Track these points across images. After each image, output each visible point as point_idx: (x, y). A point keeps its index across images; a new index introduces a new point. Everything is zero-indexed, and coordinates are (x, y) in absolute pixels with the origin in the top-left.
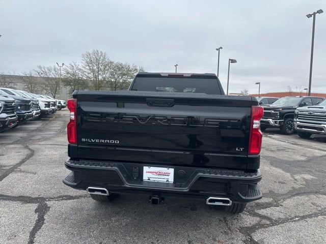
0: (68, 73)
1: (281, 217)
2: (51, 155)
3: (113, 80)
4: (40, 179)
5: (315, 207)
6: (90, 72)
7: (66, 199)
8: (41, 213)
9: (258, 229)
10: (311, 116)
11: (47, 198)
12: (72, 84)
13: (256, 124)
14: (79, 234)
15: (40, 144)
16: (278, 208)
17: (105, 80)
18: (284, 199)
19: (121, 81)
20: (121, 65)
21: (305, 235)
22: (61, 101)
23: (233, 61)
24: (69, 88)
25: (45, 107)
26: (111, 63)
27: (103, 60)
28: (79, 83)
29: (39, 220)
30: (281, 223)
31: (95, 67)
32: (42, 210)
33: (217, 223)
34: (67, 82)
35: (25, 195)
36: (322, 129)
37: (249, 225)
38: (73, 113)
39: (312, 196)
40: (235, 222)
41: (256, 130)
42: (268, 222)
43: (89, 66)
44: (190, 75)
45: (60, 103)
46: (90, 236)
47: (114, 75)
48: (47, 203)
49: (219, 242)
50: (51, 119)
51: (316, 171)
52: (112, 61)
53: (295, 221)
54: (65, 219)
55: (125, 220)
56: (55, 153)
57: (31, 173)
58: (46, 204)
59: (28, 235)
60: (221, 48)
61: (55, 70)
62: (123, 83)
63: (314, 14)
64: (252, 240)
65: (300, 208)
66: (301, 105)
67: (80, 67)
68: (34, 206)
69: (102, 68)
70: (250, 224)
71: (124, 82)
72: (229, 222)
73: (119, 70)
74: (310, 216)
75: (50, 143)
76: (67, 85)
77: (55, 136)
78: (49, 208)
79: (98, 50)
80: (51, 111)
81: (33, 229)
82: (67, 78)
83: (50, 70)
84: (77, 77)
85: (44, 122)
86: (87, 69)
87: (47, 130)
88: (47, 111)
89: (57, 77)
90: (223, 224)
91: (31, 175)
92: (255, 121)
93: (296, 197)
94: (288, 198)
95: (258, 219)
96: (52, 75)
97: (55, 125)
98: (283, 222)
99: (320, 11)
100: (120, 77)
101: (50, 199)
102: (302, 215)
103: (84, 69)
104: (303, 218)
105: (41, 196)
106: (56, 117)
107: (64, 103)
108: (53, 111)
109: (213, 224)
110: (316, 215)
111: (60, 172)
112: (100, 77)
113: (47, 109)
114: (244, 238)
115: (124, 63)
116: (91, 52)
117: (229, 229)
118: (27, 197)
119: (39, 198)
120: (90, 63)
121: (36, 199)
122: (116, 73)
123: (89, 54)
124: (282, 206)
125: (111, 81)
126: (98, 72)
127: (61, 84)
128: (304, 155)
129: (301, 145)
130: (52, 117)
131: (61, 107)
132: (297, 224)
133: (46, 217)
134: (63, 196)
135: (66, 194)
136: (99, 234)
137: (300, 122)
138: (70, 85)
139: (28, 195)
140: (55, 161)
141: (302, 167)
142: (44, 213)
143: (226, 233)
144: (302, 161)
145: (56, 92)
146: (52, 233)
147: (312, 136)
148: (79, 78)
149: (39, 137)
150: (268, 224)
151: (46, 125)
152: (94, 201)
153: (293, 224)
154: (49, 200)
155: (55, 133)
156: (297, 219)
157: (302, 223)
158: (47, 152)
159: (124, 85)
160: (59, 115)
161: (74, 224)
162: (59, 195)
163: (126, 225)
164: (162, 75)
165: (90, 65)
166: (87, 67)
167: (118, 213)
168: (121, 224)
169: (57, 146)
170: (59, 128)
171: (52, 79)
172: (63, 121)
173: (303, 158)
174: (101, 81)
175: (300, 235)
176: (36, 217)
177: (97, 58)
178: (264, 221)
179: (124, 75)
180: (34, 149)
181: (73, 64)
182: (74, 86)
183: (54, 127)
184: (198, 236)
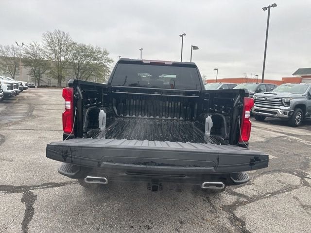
0: (28, 53)
1: (255, 194)
2: (25, 140)
3: (75, 62)
4: (19, 167)
5: (281, 184)
6: (51, 52)
7: (52, 187)
8: (28, 203)
9: (238, 206)
10: (267, 101)
11: (31, 187)
12: (32, 64)
13: (247, 114)
14: (74, 221)
15: (9, 129)
16: (250, 186)
17: (67, 61)
18: (254, 178)
19: (84, 62)
20: (84, 46)
21: (278, 210)
22: (23, 82)
23: (195, 48)
24: (29, 68)
25: (8, 89)
26: (74, 44)
27: (65, 41)
28: (41, 64)
29: (28, 209)
30: (255, 200)
31: (57, 48)
32: (29, 200)
33: (202, 203)
34: (27, 62)
35: (6, 184)
36: (275, 113)
37: (229, 204)
38: (69, 102)
39: (276, 174)
40: (217, 201)
41: (247, 119)
42: (245, 200)
43: (50, 46)
44: (171, 63)
45: (21, 84)
46: (85, 223)
47: (76, 56)
48: (32, 191)
49: (207, 220)
50: (14, 101)
51: (275, 150)
52: (75, 42)
53: (267, 197)
54: (55, 207)
55: (116, 205)
56: (28, 138)
57: (7, 160)
58: (32, 193)
59: (20, 226)
60: (185, 34)
61: (13, 49)
62: (86, 65)
63: (269, 7)
64: (235, 217)
65: (269, 185)
66: (257, 91)
67: (41, 47)
68: (19, 196)
69: (65, 49)
70: (231, 202)
71: (88, 64)
72: (213, 202)
73: (82, 52)
74: (278, 192)
75: (20, 127)
76: (27, 66)
77: (23, 120)
78: (36, 196)
79: (60, 30)
80: (14, 94)
81: (24, 220)
82: (26, 59)
83: (8, 49)
84: (38, 58)
85: (7, 105)
86: (48, 50)
87: (13, 113)
88: (10, 93)
89: (16, 57)
90: (208, 204)
91: (8, 162)
92: (246, 112)
93: (263, 176)
94: (258, 176)
95: (236, 197)
96: (10, 54)
97: (20, 108)
98: (257, 199)
99: (274, 5)
100: (83, 59)
101: (35, 187)
102: (271, 192)
103: (45, 50)
104: (273, 194)
105: (24, 185)
106: (19, 100)
107: (26, 85)
108: (17, 93)
109: (199, 204)
110: (283, 191)
111: (38, 158)
112: (63, 59)
113: (10, 91)
114: (228, 216)
115: (87, 45)
116: (52, 32)
117: (214, 208)
118: (9, 186)
119: (23, 187)
120: (51, 43)
121: (19, 187)
122: (79, 54)
123: (51, 34)
124: (253, 184)
125: (75, 63)
126: (60, 53)
127: (21, 64)
128: (262, 137)
129: (258, 127)
130: (15, 100)
131: (22, 89)
132: (269, 200)
133: (34, 206)
134: (48, 184)
135: (50, 181)
136: (94, 221)
137: (257, 106)
138: (30, 65)
139: (9, 184)
140: (30, 147)
141: (263, 148)
142: (32, 203)
143: (212, 212)
144: (262, 142)
145: (15, 72)
146: (45, 223)
147: (266, 119)
148: (40, 58)
149: (6, 121)
150: (245, 202)
151: (11, 107)
152: (81, 187)
153: (266, 200)
154: (34, 189)
155: (22, 116)
156: (268, 195)
157: (273, 199)
158: (18, 137)
159: (88, 67)
160: (22, 97)
161: (66, 212)
162: (43, 183)
163: (119, 210)
164: (144, 62)
165: (52, 45)
166: (49, 48)
167: (108, 198)
168: (114, 209)
169: (29, 131)
170: (26, 111)
171: (10, 59)
172: (28, 104)
173: (262, 140)
174: (64, 62)
175: (273, 210)
176: (23, 207)
177: (59, 38)
178: (242, 199)
179: (88, 56)
180: (4, 135)
181: (33, 44)
182: (35, 67)
183: (20, 110)
184: (188, 217)
